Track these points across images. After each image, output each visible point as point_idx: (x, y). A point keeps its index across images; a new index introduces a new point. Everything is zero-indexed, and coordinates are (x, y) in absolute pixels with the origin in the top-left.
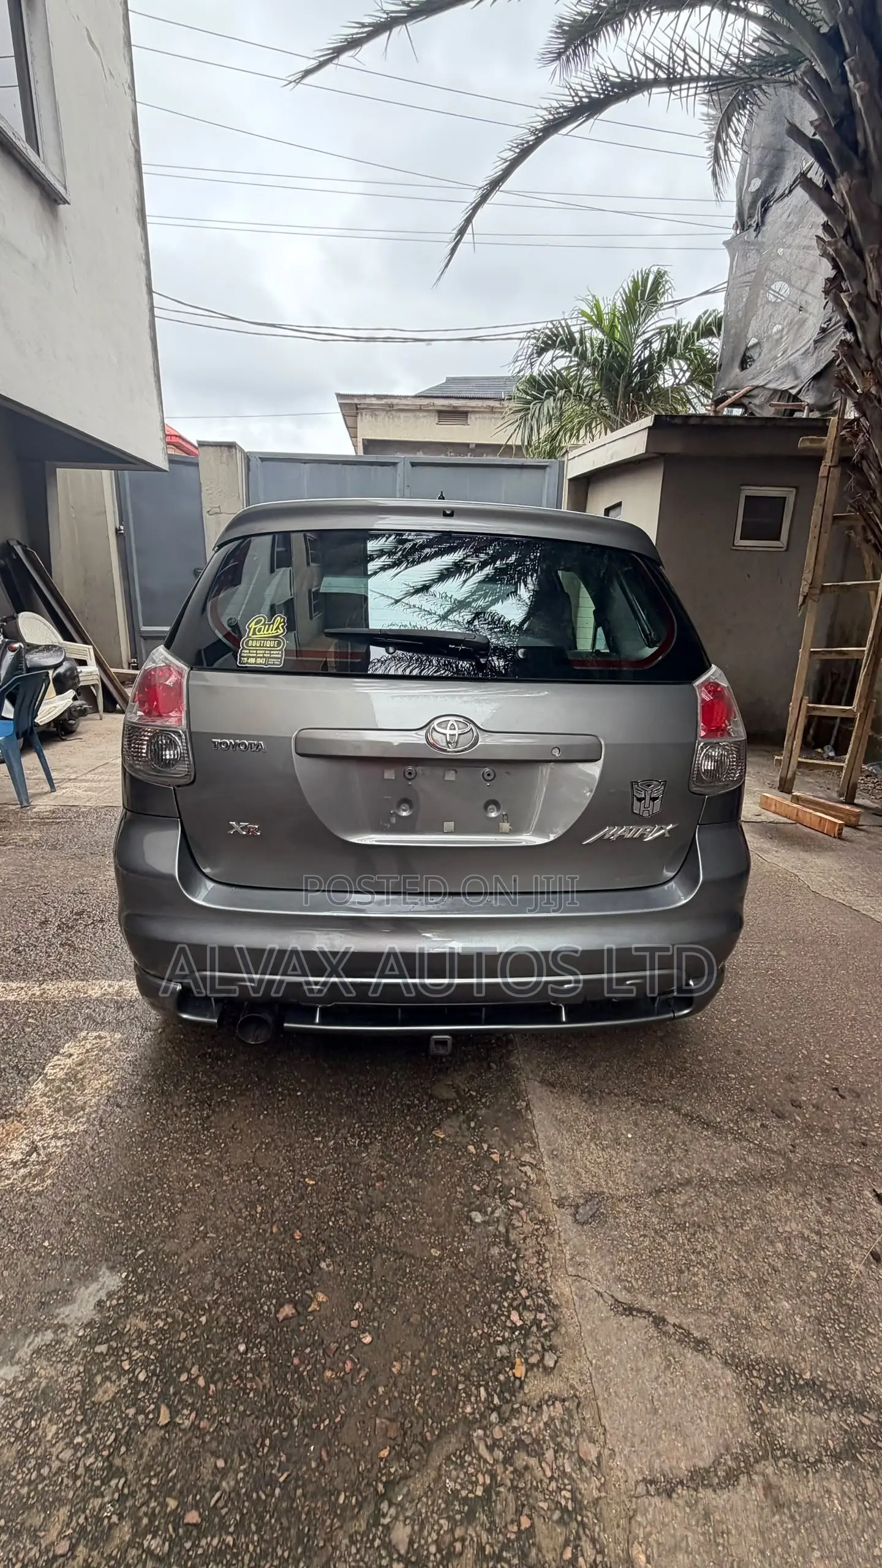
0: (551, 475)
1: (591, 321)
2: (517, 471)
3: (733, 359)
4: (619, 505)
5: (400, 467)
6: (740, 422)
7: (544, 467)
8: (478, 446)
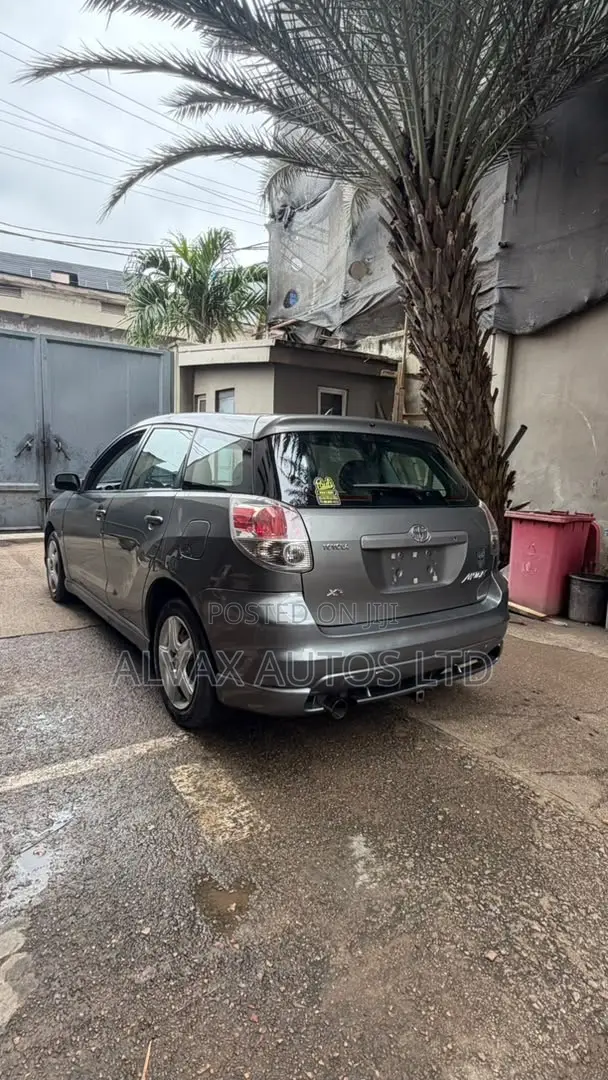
0: (164, 362)
1: (178, 251)
2: (138, 356)
3: (279, 298)
4: (233, 389)
5: (37, 341)
6: (311, 348)
7: (159, 355)
8: (32, 317)
